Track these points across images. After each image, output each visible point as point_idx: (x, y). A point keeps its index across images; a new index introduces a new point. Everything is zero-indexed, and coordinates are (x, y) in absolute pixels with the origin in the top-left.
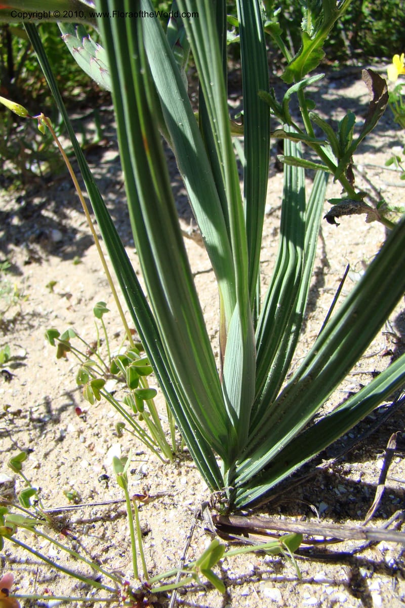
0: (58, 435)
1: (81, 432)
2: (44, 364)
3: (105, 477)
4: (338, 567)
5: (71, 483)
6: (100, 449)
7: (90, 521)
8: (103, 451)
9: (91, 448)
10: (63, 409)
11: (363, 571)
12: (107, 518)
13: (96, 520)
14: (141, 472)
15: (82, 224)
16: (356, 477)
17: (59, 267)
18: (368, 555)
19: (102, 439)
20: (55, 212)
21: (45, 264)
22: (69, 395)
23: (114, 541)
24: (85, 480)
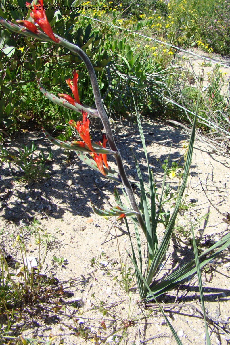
0: (90, 286)
1: (97, 285)
2: (75, 263)
3: (109, 297)
4: (167, 313)
5: (99, 298)
6: (104, 289)
7: (109, 307)
8: (105, 290)
9: (101, 289)
10: (89, 278)
11: (172, 313)
12: (113, 306)
13: (111, 307)
14: (119, 295)
15: (57, 203)
16: (168, 294)
17: (55, 222)
18: (173, 310)
19: (104, 286)
20: (46, 197)
21: (49, 220)
22: (89, 274)
23: (116, 312)
24: (103, 297)
